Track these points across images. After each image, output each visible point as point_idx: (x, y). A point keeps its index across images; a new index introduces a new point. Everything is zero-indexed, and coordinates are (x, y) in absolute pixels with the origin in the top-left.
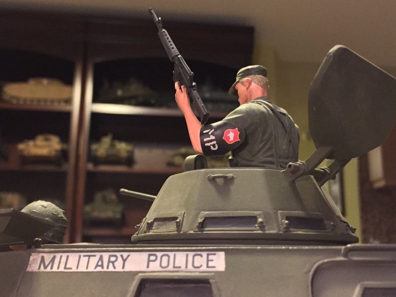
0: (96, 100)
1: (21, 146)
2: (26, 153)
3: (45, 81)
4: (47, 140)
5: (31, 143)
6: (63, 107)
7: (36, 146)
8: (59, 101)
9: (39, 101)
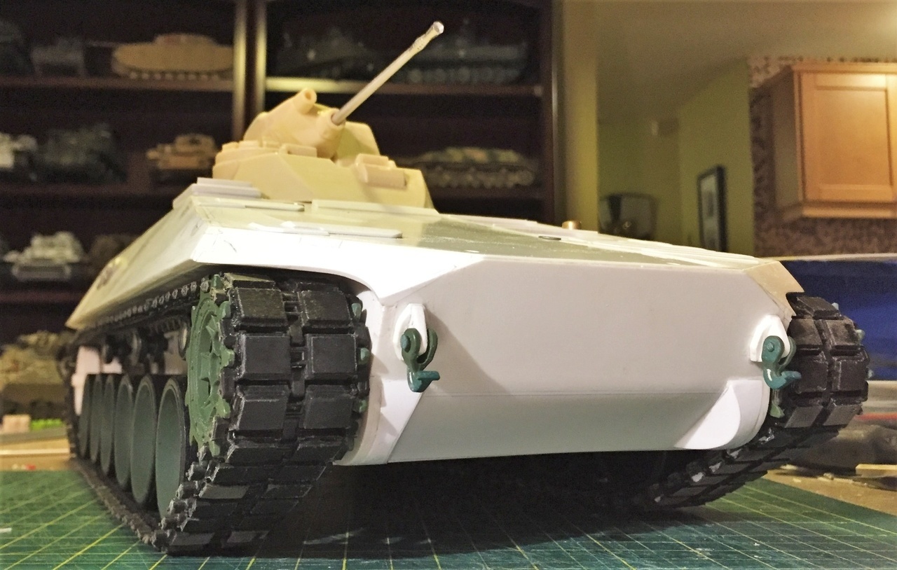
0: (271, 72)
1: (152, 154)
2: (161, 165)
3: (183, 38)
4: (194, 142)
5: (168, 148)
6: (218, 85)
7: (176, 153)
8: (210, 74)
9: (175, 73)
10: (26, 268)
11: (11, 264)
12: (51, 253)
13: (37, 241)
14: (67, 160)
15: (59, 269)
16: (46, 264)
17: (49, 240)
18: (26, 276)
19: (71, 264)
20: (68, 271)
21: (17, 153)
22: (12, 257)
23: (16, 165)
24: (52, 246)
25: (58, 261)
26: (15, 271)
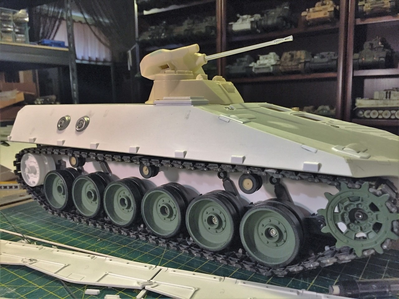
10: (258, 69)
11: (252, 67)
12: (266, 62)
13: (261, 57)
14: (270, 22)
15: (268, 67)
16: (264, 66)
17: (265, 56)
18: (257, 72)
19: (272, 65)
20: (272, 68)
21: (252, 22)
22: (252, 64)
23: (252, 27)
24: (267, 59)
25: (268, 65)
26: (253, 70)
